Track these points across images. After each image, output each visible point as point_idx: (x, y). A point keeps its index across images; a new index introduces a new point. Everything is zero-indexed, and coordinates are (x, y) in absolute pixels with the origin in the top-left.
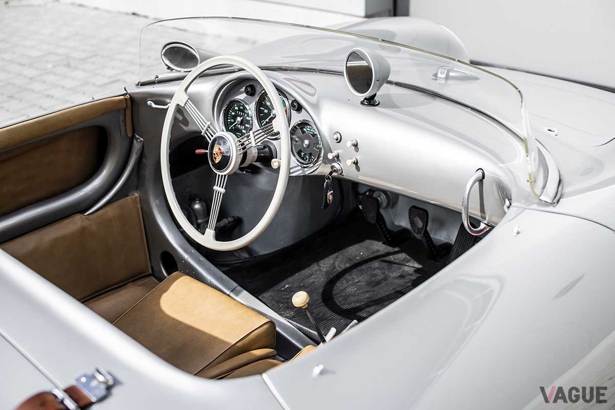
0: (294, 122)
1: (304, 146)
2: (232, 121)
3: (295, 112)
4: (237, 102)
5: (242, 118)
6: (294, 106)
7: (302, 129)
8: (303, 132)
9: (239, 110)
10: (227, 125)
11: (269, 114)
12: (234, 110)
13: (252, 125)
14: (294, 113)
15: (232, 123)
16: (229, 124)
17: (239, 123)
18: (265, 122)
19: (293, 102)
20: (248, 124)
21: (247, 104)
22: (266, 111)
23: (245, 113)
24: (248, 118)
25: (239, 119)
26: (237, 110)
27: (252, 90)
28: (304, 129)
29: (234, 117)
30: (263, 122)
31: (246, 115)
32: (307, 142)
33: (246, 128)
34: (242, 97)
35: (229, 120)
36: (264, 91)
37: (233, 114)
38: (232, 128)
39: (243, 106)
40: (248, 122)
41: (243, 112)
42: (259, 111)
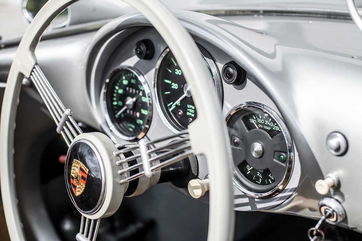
0: (229, 107)
1: (254, 154)
2: (120, 103)
3: (231, 85)
4: (126, 71)
5: (134, 99)
6: (229, 76)
7: (246, 120)
8: (250, 127)
9: (130, 85)
10: (112, 110)
11: (180, 91)
12: (122, 86)
13: (152, 110)
14: (229, 88)
15: (120, 108)
16: (116, 110)
17: (131, 107)
18: (173, 107)
19: (228, 65)
20: (146, 108)
21: (140, 73)
22: (175, 86)
23: (140, 90)
24: (144, 99)
25: (130, 101)
26: (126, 86)
27: (148, 49)
28: (253, 121)
29: (123, 98)
30: (171, 106)
31: (141, 94)
32: (258, 147)
33: (142, 117)
34: (132, 61)
35: (115, 103)
36: (168, 50)
37: (121, 91)
38: (120, 115)
39: (136, 78)
40: (144, 106)
41: (137, 88)
42: (161, 87)
